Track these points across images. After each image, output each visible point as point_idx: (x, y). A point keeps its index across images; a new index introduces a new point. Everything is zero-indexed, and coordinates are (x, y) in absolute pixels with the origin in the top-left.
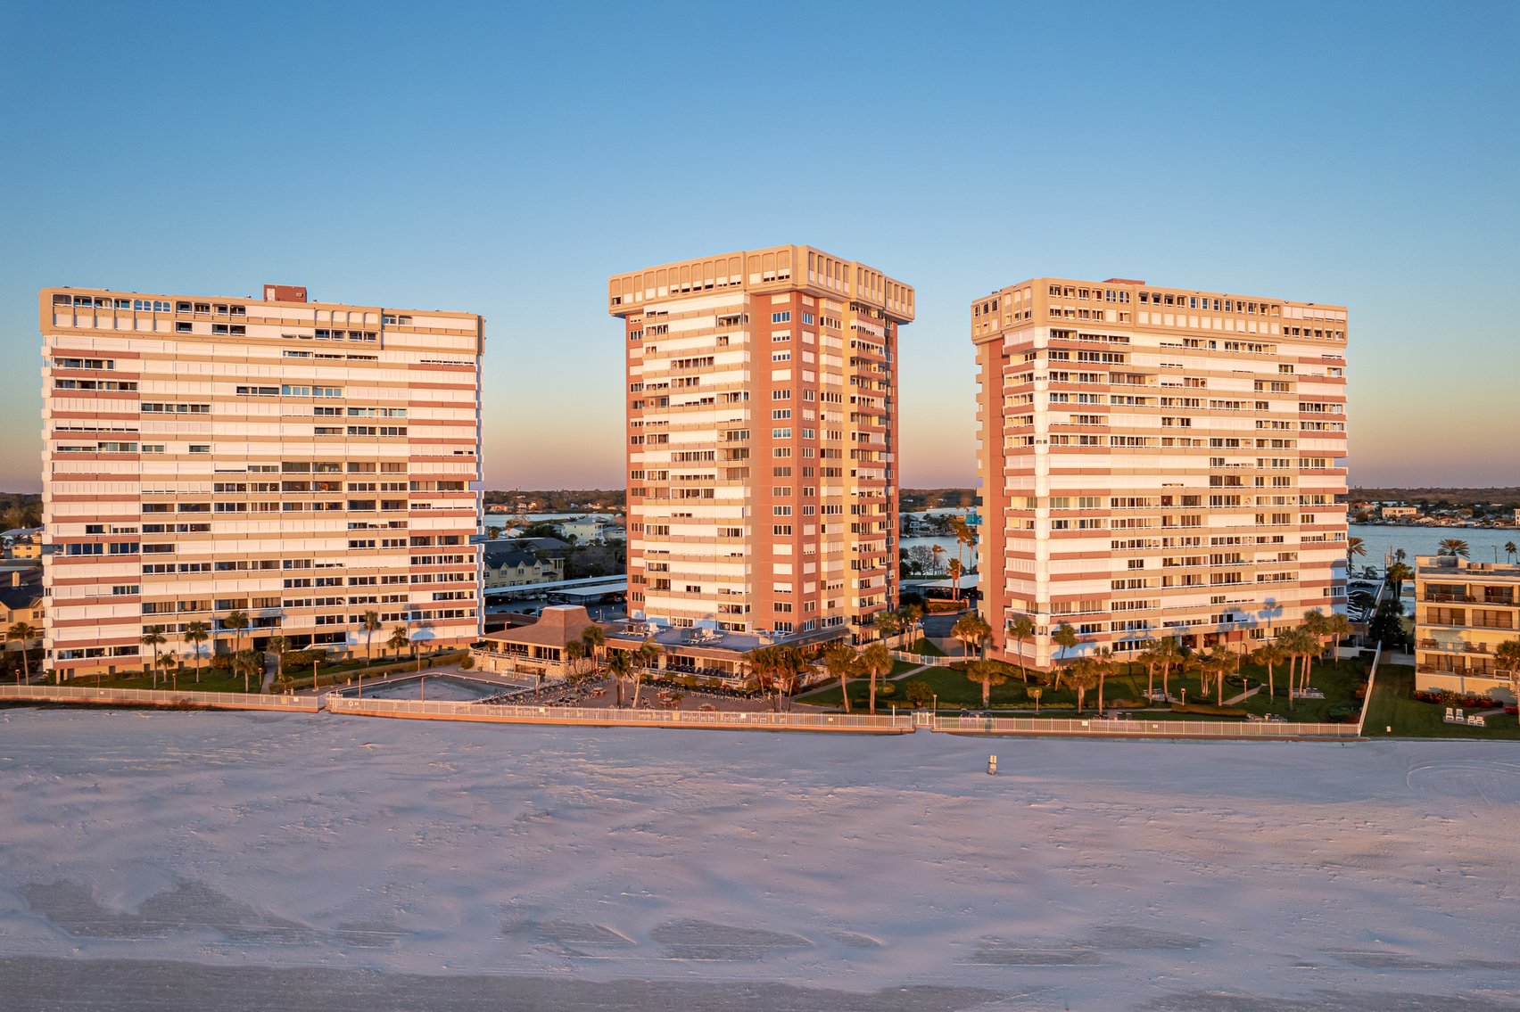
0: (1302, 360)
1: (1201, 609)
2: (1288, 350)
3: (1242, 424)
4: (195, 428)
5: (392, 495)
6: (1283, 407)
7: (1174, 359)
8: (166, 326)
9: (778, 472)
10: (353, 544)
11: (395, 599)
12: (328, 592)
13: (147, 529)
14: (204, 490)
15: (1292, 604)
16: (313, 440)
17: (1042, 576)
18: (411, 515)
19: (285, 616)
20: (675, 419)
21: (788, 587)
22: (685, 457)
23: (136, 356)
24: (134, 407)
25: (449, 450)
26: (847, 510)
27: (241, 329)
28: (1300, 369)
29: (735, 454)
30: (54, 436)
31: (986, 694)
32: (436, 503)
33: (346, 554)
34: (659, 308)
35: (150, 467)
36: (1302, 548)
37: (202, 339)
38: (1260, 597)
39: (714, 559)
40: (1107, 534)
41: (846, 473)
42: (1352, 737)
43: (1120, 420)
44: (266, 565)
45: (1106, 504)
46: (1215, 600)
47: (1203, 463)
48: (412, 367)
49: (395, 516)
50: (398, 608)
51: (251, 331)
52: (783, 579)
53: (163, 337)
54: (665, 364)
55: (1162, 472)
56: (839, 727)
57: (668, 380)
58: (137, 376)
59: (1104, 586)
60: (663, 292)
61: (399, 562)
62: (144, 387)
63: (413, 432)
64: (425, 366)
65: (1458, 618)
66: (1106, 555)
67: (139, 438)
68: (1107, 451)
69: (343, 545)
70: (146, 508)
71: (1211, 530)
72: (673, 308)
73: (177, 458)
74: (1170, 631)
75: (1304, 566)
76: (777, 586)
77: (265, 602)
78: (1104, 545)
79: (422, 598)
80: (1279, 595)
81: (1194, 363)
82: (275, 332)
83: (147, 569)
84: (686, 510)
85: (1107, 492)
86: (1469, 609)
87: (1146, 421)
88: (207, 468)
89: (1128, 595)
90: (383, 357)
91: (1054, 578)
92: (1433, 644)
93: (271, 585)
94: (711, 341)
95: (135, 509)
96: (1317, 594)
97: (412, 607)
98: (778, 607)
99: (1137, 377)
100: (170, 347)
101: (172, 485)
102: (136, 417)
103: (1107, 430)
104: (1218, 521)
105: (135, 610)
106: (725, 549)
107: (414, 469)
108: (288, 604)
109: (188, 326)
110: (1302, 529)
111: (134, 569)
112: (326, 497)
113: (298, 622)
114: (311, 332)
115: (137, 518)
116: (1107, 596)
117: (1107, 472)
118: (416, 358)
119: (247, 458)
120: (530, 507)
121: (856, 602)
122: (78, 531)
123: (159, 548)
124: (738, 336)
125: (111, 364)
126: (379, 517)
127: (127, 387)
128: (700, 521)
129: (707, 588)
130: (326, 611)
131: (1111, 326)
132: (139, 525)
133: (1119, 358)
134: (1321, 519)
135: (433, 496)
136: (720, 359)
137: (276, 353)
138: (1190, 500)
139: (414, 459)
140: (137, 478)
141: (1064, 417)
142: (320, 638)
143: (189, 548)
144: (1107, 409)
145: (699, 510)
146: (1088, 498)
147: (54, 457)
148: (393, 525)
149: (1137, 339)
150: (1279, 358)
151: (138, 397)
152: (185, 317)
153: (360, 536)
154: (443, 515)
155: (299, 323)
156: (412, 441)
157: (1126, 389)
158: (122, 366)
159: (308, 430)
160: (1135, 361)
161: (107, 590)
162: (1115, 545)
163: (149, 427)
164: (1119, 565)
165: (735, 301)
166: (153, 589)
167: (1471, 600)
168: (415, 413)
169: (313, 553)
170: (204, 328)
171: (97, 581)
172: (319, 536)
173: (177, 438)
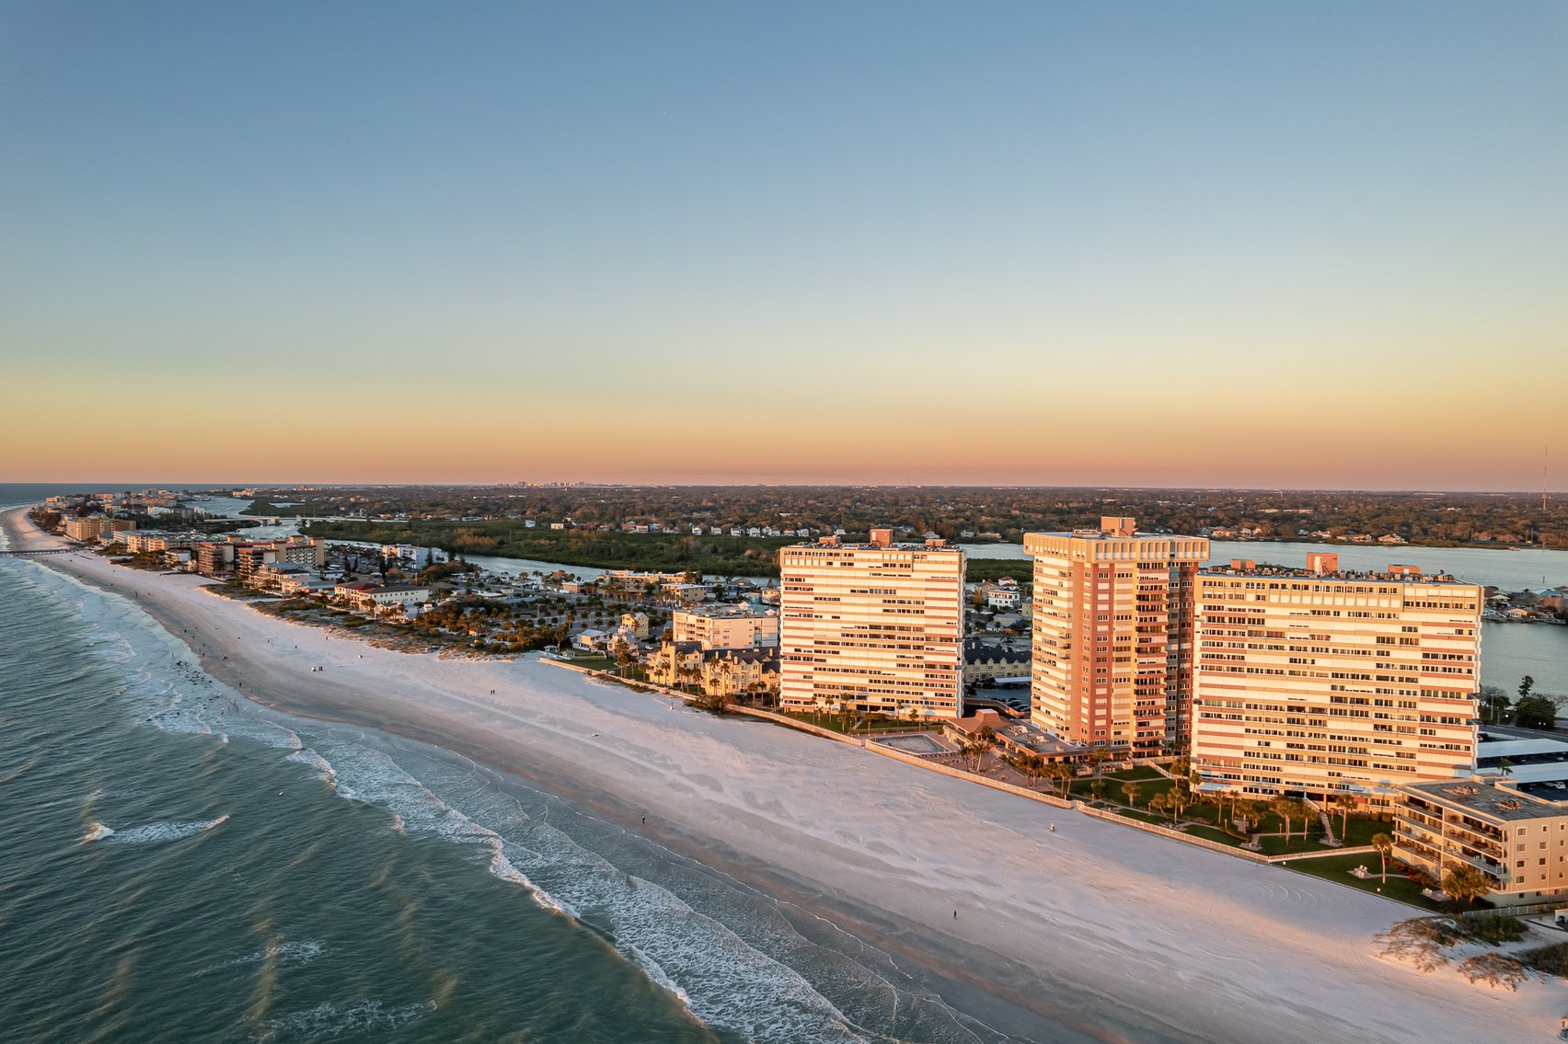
0: (1425, 624)
1: (1323, 778)
2: (1411, 617)
3: (1362, 665)
4: (834, 608)
5: (917, 643)
6: (1408, 655)
7: (1303, 622)
8: (823, 563)
10: (900, 665)
11: (917, 693)
12: (887, 687)
13: (816, 651)
14: (837, 636)
16: (882, 615)
17: (1195, 743)
18: (925, 653)
19: (870, 696)
20: (1045, 619)
21: (1087, 721)
22: (1046, 641)
23: (813, 576)
24: (811, 598)
25: (944, 622)
26: (1132, 681)
27: (851, 564)
28: (1422, 630)
29: (1066, 646)
30: (784, 610)
31: (1131, 800)
32: (938, 648)
33: (896, 670)
34: (1040, 558)
35: (817, 625)
36: (1419, 751)
37: (837, 569)
38: (1376, 777)
39: (1055, 699)
40: (1244, 724)
41: (1132, 660)
42: (1264, 862)
43: (1255, 659)
44: (862, 672)
45: (1243, 705)
46: (1334, 775)
47: (1327, 688)
48: (927, 580)
49: (919, 653)
50: (918, 698)
51: (856, 565)
52: (1084, 716)
53: (822, 568)
54: (1041, 590)
55: (1287, 691)
57: (1042, 598)
58: (813, 585)
59: (1240, 754)
60: (1042, 550)
61: (920, 676)
62: (816, 590)
63: (927, 612)
64: (933, 579)
65: (1422, 820)
66: (1241, 736)
67: (813, 612)
68: (1245, 676)
69: (894, 665)
70: (816, 642)
71: (1337, 731)
72: (1046, 560)
73: (827, 621)
74: (1291, 788)
75: (1421, 763)
76: (1083, 719)
77: (861, 689)
78: (1241, 730)
79: (930, 694)
80: (1394, 780)
81: (1318, 625)
82: (866, 565)
83: (816, 669)
85: (1243, 700)
87: (1281, 660)
88: (837, 626)
89: (1259, 761)
90: (914, 575)
91: (1202, 744)
93: (863, 681)
94: (1057, 583)
95: (811, 642)
97: (925, 698)
98: (1082, 731)
99: (1276, 634)
100: (825, 572)
101: (825, 633)
102: (812, 603)
103: (1251, 664)
104: (1340, 725)
105: (811, 686)
107: (928, 631)
108: (871, 690)
109: (831, 564)
110: (1420, 738)
111: (811, 669)
112: (888, 642)
113: (874, 700)
114: (882, 565)
115: (812, 647)
116: (1241, 759)
118: (928, 576)
119: (854, 622)
120: (1255, 532)
121: (1135, 734)
122: (791, 650)
123: (821, 660)
124: (1066, 583)
125: (803, 580)
126: (912, 653)
127: (809, 590)
128: (1052, 677)
129: (1053, 714)
130: (887, 696)
131: (1249, 603)
132: (813, 650)
133: (1261, 622)
134: (1449, 734)
135: (936, 645)
136: (1060, 593)
137: (866, 574)
138: (1316, 710)
139: (927, 626)
140: (812, 629)
142: (885, 708)
143: (832, 661)
144: (1251, 652)
145: (1051, 671)
148: (917, 657)
149: (1271, 611)
150: (1401, 622)
151: (813, 594)
152: (831, 559)
153: (902, 661)
154: (940, 654)
155: (876, 560)
156: (927, 617)
157: (1264, 641)
158: (808, 581)
159: (880, 610)
160: (1271, 624)
161: (801, 677)
162: (1248, 731)
163: (818, 607)
164: (1250, 743)
165: (1067, 565)
166: (819, 678)
167: (1427, 810)
168: (928, 603)
169: (882, 668)
170: (837, 564)
171: (798, 672)
172: (884, 660)
173: (827, 612)
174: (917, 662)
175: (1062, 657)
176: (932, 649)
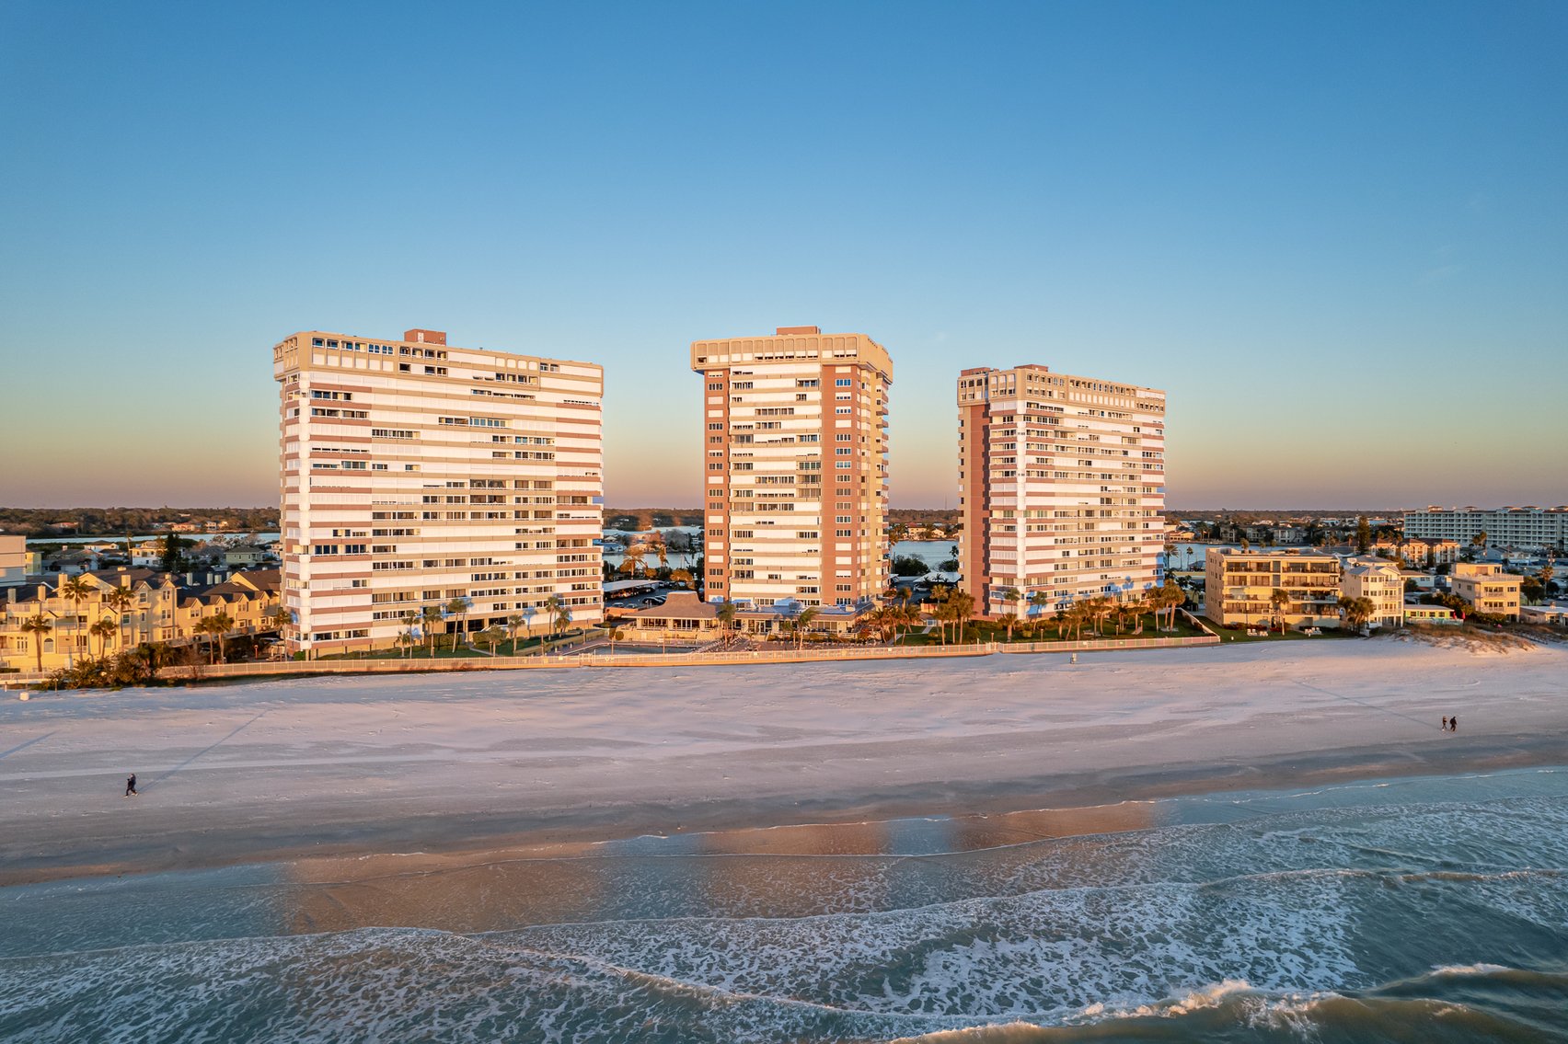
0: (1144, 424)
1: (1094, 583)
2: (1139, 418)
3: (1114, 465)
4: (408, 450)
5: (542, 507)
6: (1135, 454)
7: (1084, 423)
8: (390, 367)
9: (839, 492)
10: (519, 546)
11: (545, 589)
12: (498, 585)
13: (377, 533)
14: (415, 502)
15: (1138, 580)
16: (491, 462)
17: (1021, 561)
18: (558, 523)
19: (472, 604)
20: (757, 452)
21: (848, 573)
22: (764, 480)
23: (369, 390)
24: (366, 432)
25: (580, 472)
27: (442, 370)
28: (1144, 430)
29: (806, 479)
30: (312, 456)
32: (573, 513)
33: (514, 554)
34: (744, 369)
35: (378, 482)
36: (1144, 544)
37: (417, 378)
38: (1123, 575)
39: (794, 555)
40: (1052, 535)
42: (1216, 643)
43: (1059, 462)
44: (458, 562)
45: (1051, 515)
46: (1102, 577)
47: (1097, 489)
48: (558, 405)
49: (545, 523)
50: (547, 597)
51: (452, 373)
52: (844, 567)
53: (388, 375)
54: (751, 412)
55: (1079, 495)
56: (949, 653)
57: (753, 423)
58: (369, 406)
59: (1050, 568)
60: (748, 357)
61: (549, 560)
62: (373, 416)
63: (559, 457)
64: (566, 405)
65: (1242, 581)
66: (1052, 548)
67: (370, 457)
68: (1052, 481)
69: (511, 546)
70: (375, 516)
71: (1101, 533)
72: (757, 370)
73: (397, 475)
74: (1081, 597)
75: (1144, 556)
76: (839, 573)
77: (453, 592)
78: (1049, 541)
79: (564, 588)
80: (1133, 574)
81: (1095, 426)
82: (468, 374)
83: (376, 566)
84: (768, 519)
85: (1052, 508)
86: (1248, 575)
87: (1070, 462)
88: (418, 484)
89: (1061, 574)
90: (539, 396)
91: (1029, 562)
92: (1231, 597)
93: (462, 579)
94: (792, 397)
95: (366, 516)
96: (1149, 573)
97: (558, 596)
98: (839, 588)
99: (1064, 434)
100: (394, 384)
101: (396, 497)
102: (367, 440)
103: (1052, 467)
104: (1104, 527)
105: (366, 600)
106: (803, 547)
107: (557, 486)
108: (474, 594)
109: (405, 367)
110: (1144, 532)
111: (366, 566)
112: (496, 508)
113: (481, 610)
114: (493, 375)
115: (368, 524)
116: (1051, 574)
117: (1052, 494)
118: (560, 398)
119: (446, 476)
122: (326, 535)
123: (385, 549)
124: (814, 395)
125: (348, 396)
126: (533, 524)
127: (359, 415)
128: (781, 527)
129: (785, 575)
130: (499, 599)
131: (1056, 401)
132: (369, 531)
133: (1056, 421)
134: (1153, 526)
135: (570, 508)
136: (799, 410)
137: (467, 391)
138: (1090, 513)
139: (560, 478)
140: (369, 491)
141: (1033, 459)
142: (492, 621)
143: (405, 549)
144: (1053, 454)
145: (779, 519)
146: (1042, 510)
147: (312, 473)
148: (545, 530)
149: (1068, 410)
150: (1134, 423)
151: (369, 424)
152: (406, 359)
153: (522, 539)
154: (579, 523)
155: (485, 368)
156: (559, 464)
157: (1060, 441)
158: (358, 398)
159: (488, 454)
160: (1067, 424)
161: (348, 583)
162: (1056, 541)
163: (377, 449)
164: (1057, 554)
165: (813, 369)
166: (380, 583)
167: (1250, 570)
168: (559, 442)
169: (494, 553)
170: (418, 369)
171: (342, 576)
172: (494, 539)
173: (397, 458)
174: (543, 538)
175: (805, 494)
176: (568, 515)
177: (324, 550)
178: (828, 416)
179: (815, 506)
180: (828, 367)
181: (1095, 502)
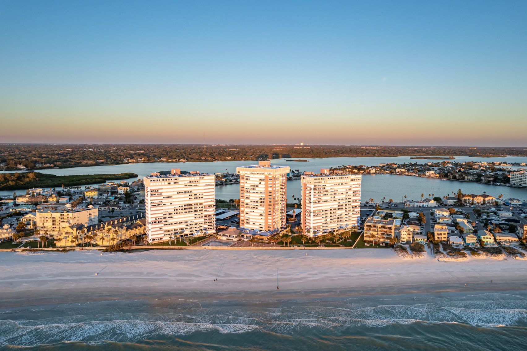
1: (336, 226)
3: (343, 196)
4: (170, 200)
5: (201, 209)
6: (350, 193)
7: (333, 187)
8: (166, 183)
9: (269, 205)
10: (195, 218)
11: (202, 227)
12: (191, 226)
13: (164, 218)
14: (172, 211)
15: (350, 224)
16: (189, 200)
17: (312, 223)
18: (204, 212)
19: (185, 231)
20: (251, 195)
21: (271, 224)
22: (252, 202)
23: (162, 189)
25: (210, 200)
26: (279, 210)
27: (177, 183)
28: (353, 186)
29: (262, 202)
30: (151, 204)
31: (304, 243)
32: (208, 209)
33: (194, 220)
34: (248, 175)
35: (164, 207)
36: (352, 215)
37: (172, 185)
38: (345, 223)
39: (258, 219)
40: (322, 216)
41: (279, 204)
42: (352, 249)
43: (324, 198)
44: (182, 223)
45: (321, 211)
46: (338, 225)
47: (337, 203)
48: (204, 186)
49: (201, 212)
50: (202, 228)
51: (180, 183)
52: (270, 222)
53: (166, 185)
54: (249, 185)
55: (330, 205)
56: (284, 249)
57: (249, 188)
58: (162, 192)
60: (249, 173)
61: (202, 220)
62: (163, 194)
63: (204, 197)
64: (206, 186)
65: (370, 229)
66: (321, 219)
67: (163, 203)
68: (322, 203)
69: (194, 218)
70: (164, 215)
71: (338, 214)
72: (251, 176)
73: (168, 206)
74: (331, 230)
75: (353, 218)
76: (269, 224)
77: (181, 229)
78: (321, 218)
79: (206, 226)
80: (348, 223)
81: (336, 188)
82: (183, 183)
83: (164, 225)
84: (253, 211)
85: (322, 209)
86: (371, 228)
87: (328, 198)
88: (172, 207)
89: (325, 225)
90: (199, 185)
92: (367, 233)
93: (182, 226)
94: (258, 183)
95: (162, 215)
96: (355, 222)
97: (204, 228)
98: (269, 227)
99: (327, 191)
100: (167, 187)
101: (168, 210)
102: (162, 199)
103: (322, 200)
104: (339, 212)
105: (162, 232)
106: (260, 217)
107: (204, 204)
108: (185, 229)
109: (169, 183)
110: (353, 212)
111: (162, 225)
112: (190, 210)
113: (187, 232)
114: (189, 182)
115: (163, 216)
116: (321, 225)
117: (322, 206)
118: (205, 184)
119: (179, 205)
121: (281, 225)
122: (154, 219)
123: (166, 221)
124: (263, 183)
125: (158, 191)
126: (199, 213)
127: (160, 194)
128: (256, 213)
129: (256, 224)
130: (191, 230)
131: (323, 184)
132: (163, 218)
133: (324, 188)
134: (356, 210)
135: (207, 208)
136: (260, 186)
137: (183, 186)
138: (335, 209)
139: (204, 202)
140: (162, 210)
141: (315, 199)
142: (190, 234)
143: (170, 221)
144: (322, 197)
145: (255, 210)
146: (319, 211)
147: (151, 207)
148: (201, 214)
149: (327, 185)
150: (350, 185)
151: (162, 196)
152: (169, 182)
153: (196, 216)
154: (209, 211)
155: (187, 181)
156: (204, 199)
157: (325, 193)
158: (160, 191)
159: (188, 199)
160: (327, 189)
161: (159, 229)
162: (323, 217)
163: (164, 201)
164: (323, 221)
165: (263, 177)
166: (165, 228)
167: (372, 227)
168: (204, 194)
169: (189, 220)
170: (172, 183)
171: (157, 227)
172: (190, 217)
173: (168, 202)
174: (201, 216)
175: (261, 206)
176: (207, 210)
177: (154, 223)
178: (267, 187)
179: (263, 208)
180: (267, 177)
181: (336, 207)
